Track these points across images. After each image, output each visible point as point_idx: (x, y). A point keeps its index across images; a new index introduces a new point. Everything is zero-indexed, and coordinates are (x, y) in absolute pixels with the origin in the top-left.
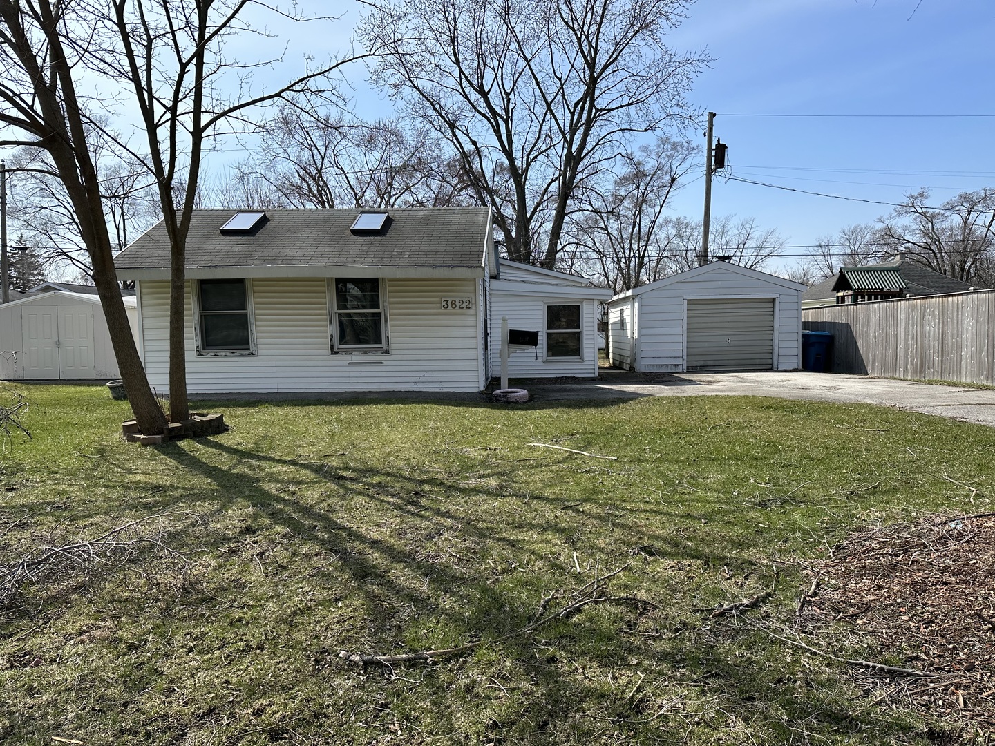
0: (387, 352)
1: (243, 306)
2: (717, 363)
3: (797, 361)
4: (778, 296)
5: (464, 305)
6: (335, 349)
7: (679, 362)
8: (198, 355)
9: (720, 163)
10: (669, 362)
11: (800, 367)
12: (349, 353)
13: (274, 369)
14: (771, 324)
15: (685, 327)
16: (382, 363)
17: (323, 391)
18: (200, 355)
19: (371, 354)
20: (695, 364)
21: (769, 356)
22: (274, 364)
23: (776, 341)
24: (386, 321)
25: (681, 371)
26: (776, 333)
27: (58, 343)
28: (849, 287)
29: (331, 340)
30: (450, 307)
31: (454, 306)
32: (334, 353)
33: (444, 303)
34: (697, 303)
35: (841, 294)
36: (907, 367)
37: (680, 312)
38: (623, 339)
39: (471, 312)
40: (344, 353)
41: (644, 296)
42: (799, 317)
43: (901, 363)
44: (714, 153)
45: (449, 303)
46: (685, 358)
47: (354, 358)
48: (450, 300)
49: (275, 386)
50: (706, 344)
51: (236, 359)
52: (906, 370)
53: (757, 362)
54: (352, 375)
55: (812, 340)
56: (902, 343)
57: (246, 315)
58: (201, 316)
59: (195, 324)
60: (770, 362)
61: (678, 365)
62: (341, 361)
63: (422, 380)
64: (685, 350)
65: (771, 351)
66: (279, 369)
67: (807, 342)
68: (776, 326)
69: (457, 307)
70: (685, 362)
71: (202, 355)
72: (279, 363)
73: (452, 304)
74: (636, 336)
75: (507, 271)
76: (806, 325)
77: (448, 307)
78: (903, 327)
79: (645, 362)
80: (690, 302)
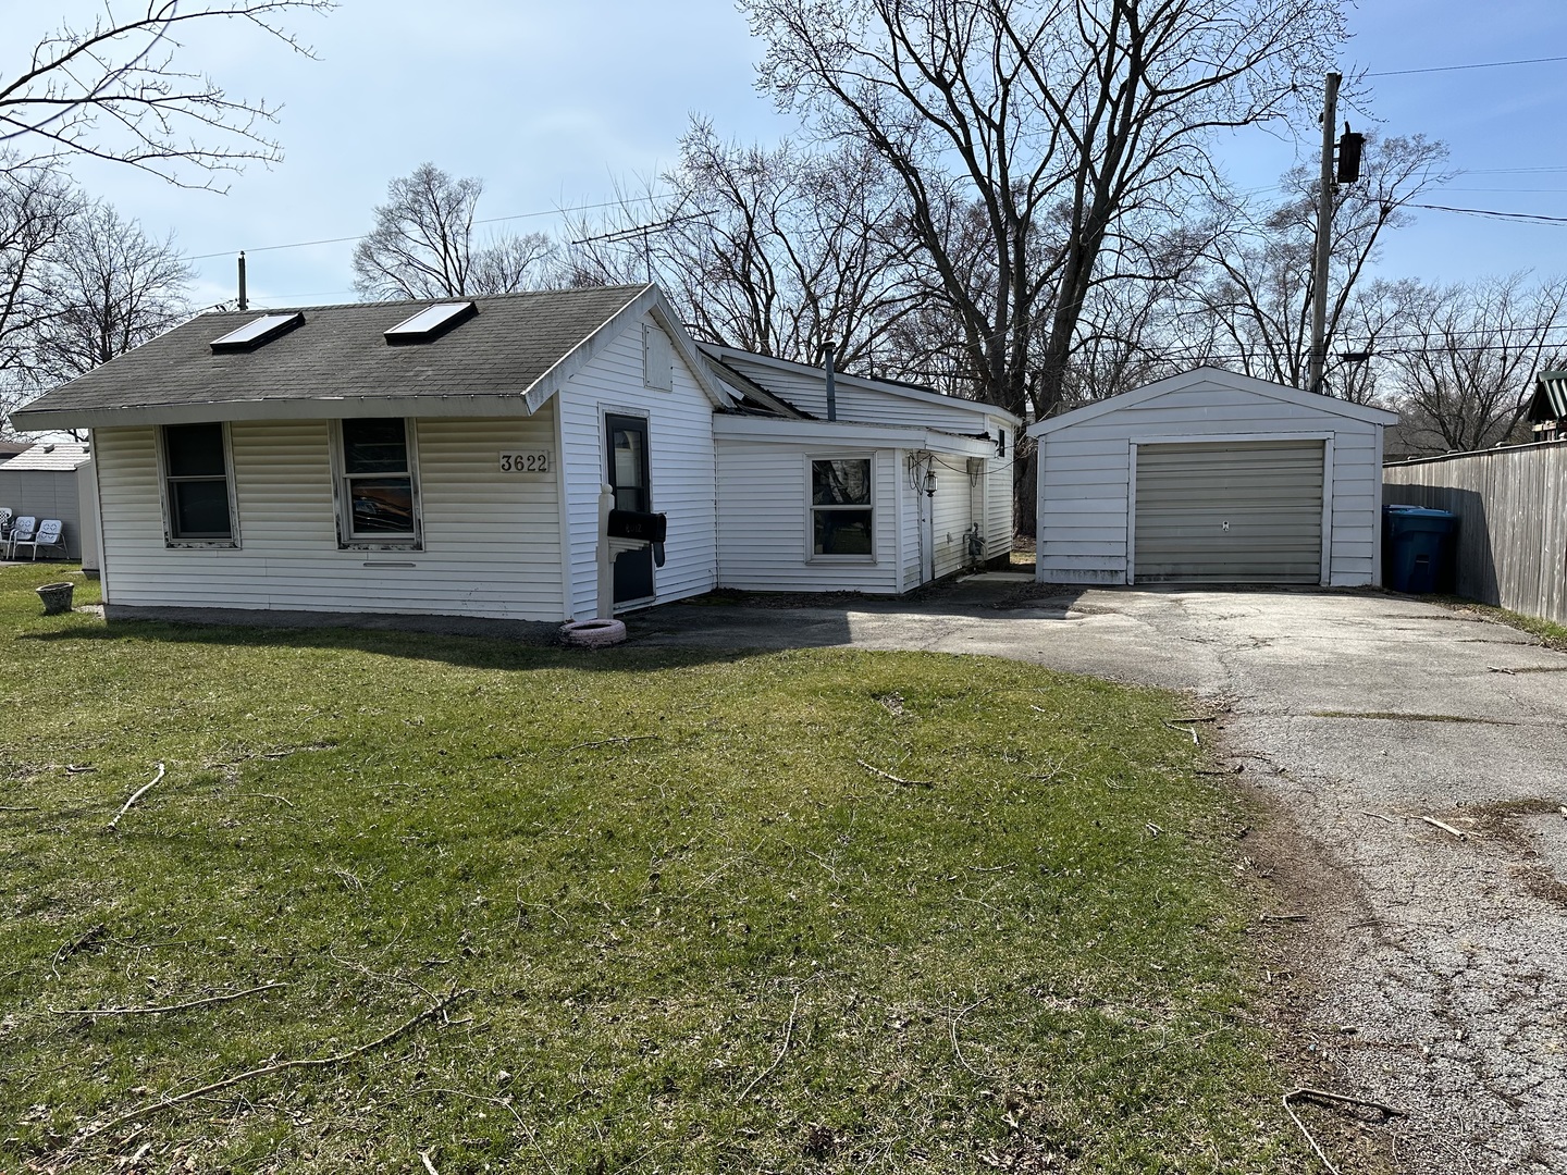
0: (419, 547)
1: (221, 468)
2: (1201, 569)
3: (1371, 572)
4: (1331, 435)
5: (536, 466)
6: (345, 539)
7: (1120, 565)
8: (168, 547)
9: (1350, 171)
10: (1099, 565)
11: (1378, 582)
12: (363, 546)
13: (263, 572)
14: (1317, 492)
15: (1133, 500)
16: (414, 566)
17: (331, 610)
18: (170, 546)
19: (395, 549)
20: (1155, 570)
21: (1314, 558)
22: (263, 562)
23: (1326, 529)
24: (416, 492)
25: (1123, 582)
26: (1327, 512)
28: (1552, 415)
29: (338, 524)
30: (513, 469)
31: (519, 466)
32: (343, 547)
33: (504, 461)
34: (1161, 450)
36: (1552, 596)
37: (1126, 468)
39: (549, 477)
40: (356, 548)
41: (1050, 438)
43: (1544, 585)
44: (1337, 153)
45: (512, 461)
46: (1131, 557)
47: (371, 556)
48: (514, 455)
49: (266, 599)
50: (1179, 532)
51: (215, 553)
53: (1287, 569)
54: (370, 584)
55: (1406, 527)
56: (1548, 542)
57: (224, 483)
58: (170, 485)
59: (163, 497)
60: (1314, 569)
61: (1116, 571)
62: (354, 559)
63: (474, 596)
64: (1132, 543)
65: (1317, 548)
66: (270, 571)
68: (1327, 497)
69: (525, 469)
70: (1131, 566)
71: (172, 546)
72: (270, 562)
73: (516, 463)
75: (851, 396)
77: (509, 468)
78: (1550, 506)
79: (1051, 564)
80: (1144, 449)
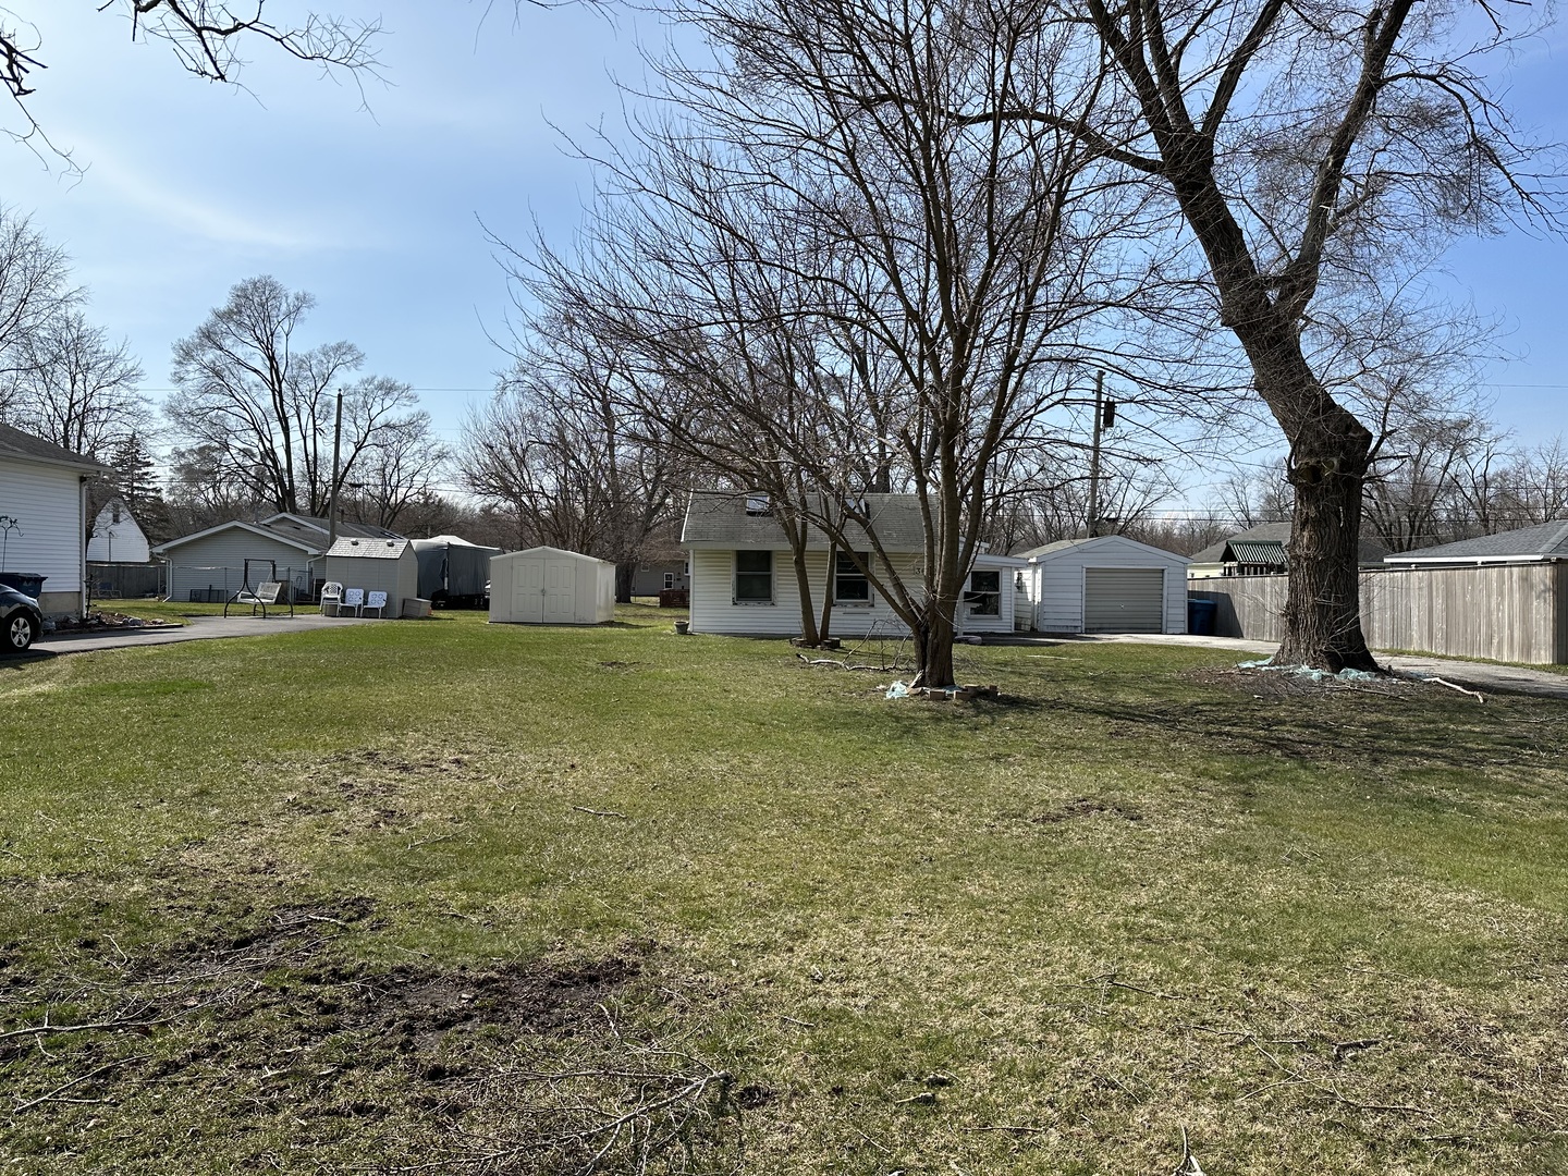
0: (872, 606)
1: (770, 569)
2: (1112, 626)
3: (1183, 626)
4: (1167, 567)
6: (834, 602)
7: (1078, 624)
9: (1109, 422)
10: (1069, 624)
11: (1186, 631)
12: (844, 605)
13: (789, 617)
14: (1160, 592)
15: (1083, 593)
16: (869, 614)
18: (735, 604)
19: (861, 607)
20: (1092, 626)
21: (1158, 621)
22: (788, 612)
23: (1164, 608)
25: (1079, 632)
26: (1165, 601)
27: (543, 592)
28: (1234, 559)
34: (1095, 571)
35: (1227, 565)
37: (1080, 579)
38: (1024, 602)
40: (840, 606)
41: (1047, 563)
42: (1185, 586)
44: (1102, 412)
46: (1084, 619)
47: (848, 610)
49: (790, 629)
50: (1102, 609)
51: (762, 608)
52: (1271, 634)
53: (1147, 626)
54: (846, 622)
55: (1197, 608)
57: (770, 576)
58: (739, 578)
59: (733, 581)
60: (1158, 626)
61: (1076, 627)
62: (838, 612)
64: (1083, 614)
65: (1160, 617)
67: (1192, 610)
68: (1165, 594)
70: (1083, 624)
72: (792, 612)
74: (1038, 598)
76: (1192, 594)
79: (1047, 623)
80: (1089, 570)
